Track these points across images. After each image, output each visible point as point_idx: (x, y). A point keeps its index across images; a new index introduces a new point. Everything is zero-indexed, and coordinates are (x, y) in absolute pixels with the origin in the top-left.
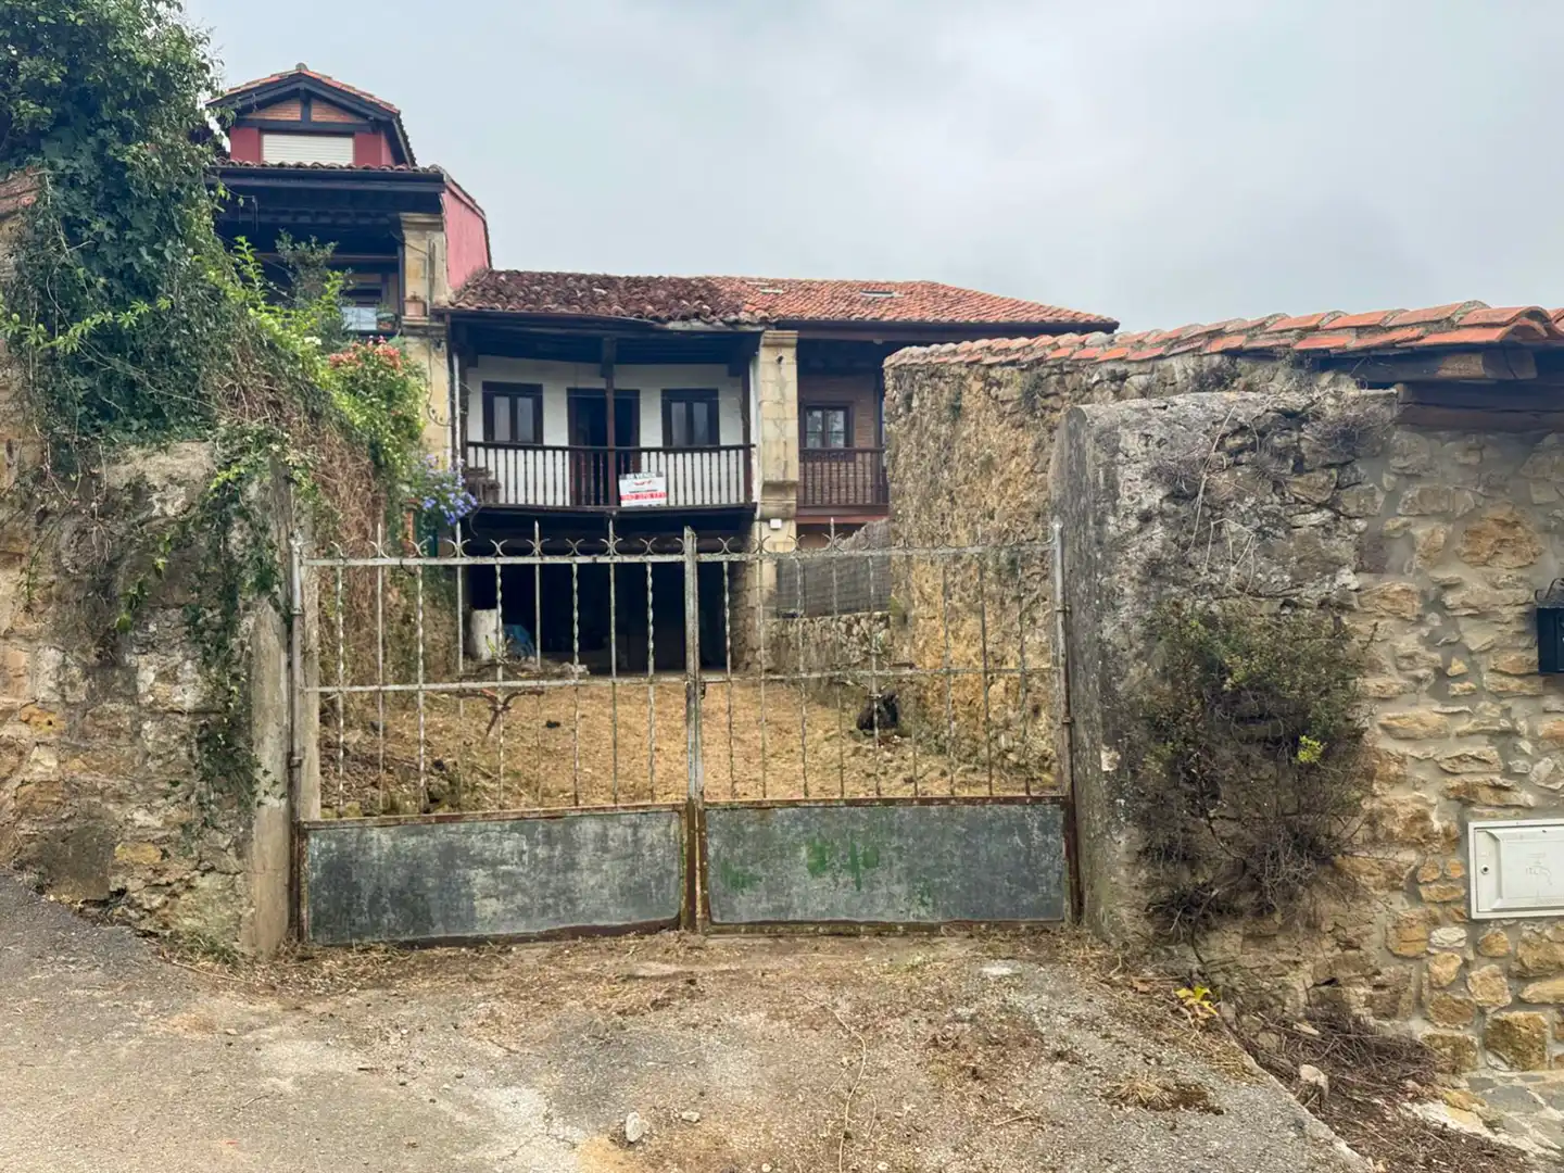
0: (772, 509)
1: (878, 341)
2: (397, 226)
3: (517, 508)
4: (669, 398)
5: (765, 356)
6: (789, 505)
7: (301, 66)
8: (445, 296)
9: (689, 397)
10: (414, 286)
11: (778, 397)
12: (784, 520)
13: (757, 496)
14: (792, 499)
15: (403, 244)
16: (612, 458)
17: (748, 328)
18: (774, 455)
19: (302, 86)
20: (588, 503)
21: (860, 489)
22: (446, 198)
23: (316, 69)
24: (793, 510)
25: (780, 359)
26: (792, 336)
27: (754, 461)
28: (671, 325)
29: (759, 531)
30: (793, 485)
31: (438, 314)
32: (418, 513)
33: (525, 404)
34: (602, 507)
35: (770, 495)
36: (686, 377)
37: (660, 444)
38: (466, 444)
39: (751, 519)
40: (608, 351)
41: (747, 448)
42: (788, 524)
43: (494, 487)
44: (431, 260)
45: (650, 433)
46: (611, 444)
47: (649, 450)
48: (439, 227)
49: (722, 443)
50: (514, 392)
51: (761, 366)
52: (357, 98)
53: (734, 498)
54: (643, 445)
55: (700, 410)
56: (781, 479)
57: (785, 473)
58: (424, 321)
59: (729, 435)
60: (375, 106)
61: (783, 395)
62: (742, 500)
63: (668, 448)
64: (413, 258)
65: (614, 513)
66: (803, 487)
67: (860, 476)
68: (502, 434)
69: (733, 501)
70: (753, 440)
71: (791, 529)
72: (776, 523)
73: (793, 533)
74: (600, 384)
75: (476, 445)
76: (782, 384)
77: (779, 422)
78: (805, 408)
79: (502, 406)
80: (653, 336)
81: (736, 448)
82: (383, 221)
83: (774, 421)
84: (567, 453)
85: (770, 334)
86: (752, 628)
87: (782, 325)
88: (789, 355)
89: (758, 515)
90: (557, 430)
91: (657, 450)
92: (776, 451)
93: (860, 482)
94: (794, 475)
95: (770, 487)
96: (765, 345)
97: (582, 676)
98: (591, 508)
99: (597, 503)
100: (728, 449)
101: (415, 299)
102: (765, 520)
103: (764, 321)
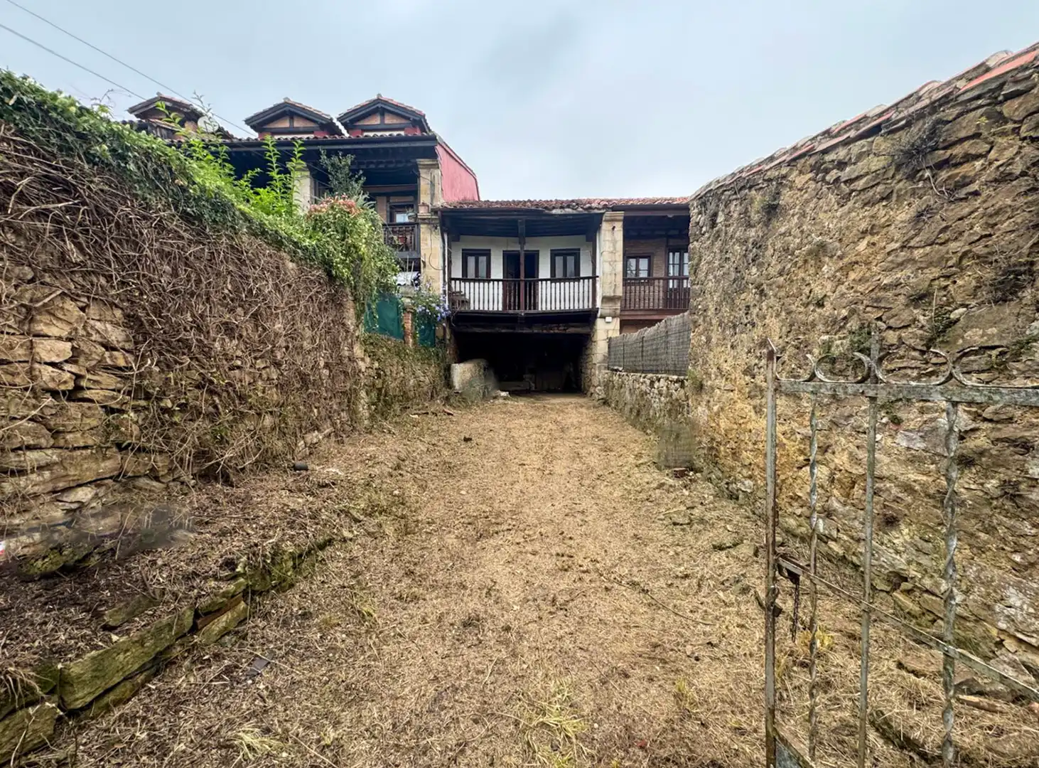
0: (607, 311)
1: (670, 216)
2: (416, 167)
3: (479, 312)
4: (554, 254)
5: (605, 226)
6: (616, 309)
7: (379, 95)
8: (440, 202)
9: (564, 254)
10: (424, 198)
11: (612, 249)
12: (613, 317)
13: (599, 304)
14: (618, 306)
15: (419, 176)
16: (522, 284)
17: (596, 211)
18: (609, 281)
19: (379, 105)
20: (510, 309)
21: (656, 301)
22: (439, 150)
23: (386, 96)
24: (618, 312)
25: (614, 228)
26: (620, 215)
27: (598, 285)
28: (554, 212)
29: (600, 324)
30: (619, 298)
31: (435, 211)
32: (414, 314)
33: (483, 259)
34: (517, 311)
35: (606, 303)
36: (562, 243)
37: (549, 277)
38: (451, 279)
39: (596, 317)
40: (522, 228)
41: (594, 278)
42: (615, 319)
43: (468, 302)
44: (432, 184)
45: (544, 271)
46: (522, 277)
47: (542, 280)
48: (436, 166)
49: (582, 275)
50: (477, 254)
51: (603, 232)
52: (404, 109)
53: (586, 305)
54: (540, 277)
55: (571, 260)
56: (612, 295)
57: (614, 291)
58: (428, 215)
59: (585, 271)
60: (413, 112)
61: (615, 249)
62: (590, 307)
63: (553, 279)
64: (424, 184)
65: (523, 314)
66: (624, 300)
67: (656, 294)
68: (471, 274)
69: (586, 307)
70: (597, 273)
71: (616, 324)
72: (608, 319)
73: (618, 327)
74: (518, 248)
75: (456, 279)
76: (614, 242)
77: (613, 262)
78: (627, 257)
79: (471, 260)
80: (544, 218)
81: (588, 278)
82: (409, 165)
83: (610, 262)
84: (501, 283)
85: (608, 214)
86: (594, 374)
87: (616, 208)
88: (619, 226)
89: (599, 315)
90: (497, 272)
91: (546, 280)
92: (610, 279)
93: (656, 297)
94: (620, 292)
95: (606, 299)
96: (606, 221)
97: (505, 398)
98: (511, 312)
99: (514, 309)
100: (584, 278)
101: (424, 204)
102: (603, 317)
103: (605, 207)
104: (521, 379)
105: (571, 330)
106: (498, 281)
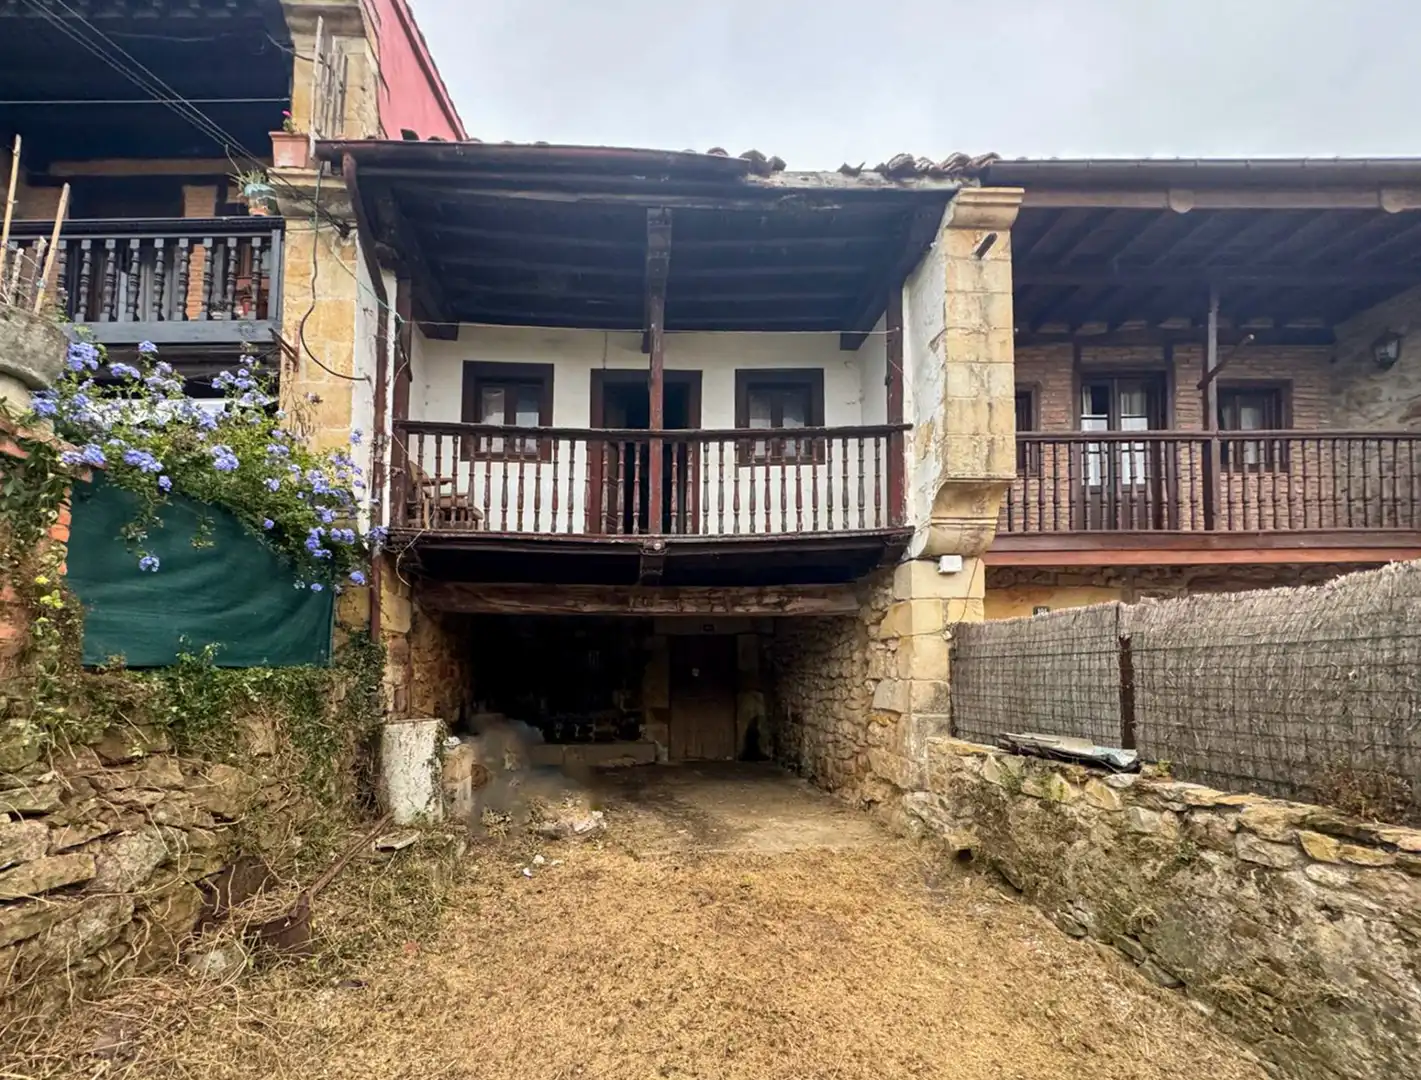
0: (950, 535)
4: (746, 386)
5: (950, 246)
6: (982, 528)
11: (976, 320)
12: (966, 557)
13: (918, 509)
14: (993, 511)
16: (656, 449)
17: (929, 184)
18: (967, 429)
20: (612, 530)
24: (988, 537)
25: (981, 252)
26: (1008, 201)
27: (910, 456)
28: (777, 180)
29: (917, 580)
30: (999, 487)
34: (636, 536)
35: (949, 507)
38: (405, 428)
39: (902, 559)
41: (893, 433)
42: (971, 563)
46: (656, 426)
53: (871, 519)
54: (705, 428)
56: (982, 474)
57: (985, 463)
61: (985, 318)
62: (884, 525)
65: (658, 546)
69: (869, 526)
70: (908, 417)
71: (971, 578)
72: (950, 563)
73: (979, 588)
75: (422, 428)
76: (985, 296)
77: (982, 364)
79: (493, 401)
81: (875, 432)
83: (969, 365)
84: (581, 445)
85: (972, 191)
87: (991, 173)
88: (1000, 245)
89: (916, 547)
90: (572, 407)
92: (969, 421)
94: (1005, 467)
95: (959, 491)
96: (952, 226)
98: (618, 538)
99: (628, 529)
100: (843, 436)
102: (931, 556)
103: (963, 169)
104: (631, 734)
105: (799, 606)
106: (573, 435)
